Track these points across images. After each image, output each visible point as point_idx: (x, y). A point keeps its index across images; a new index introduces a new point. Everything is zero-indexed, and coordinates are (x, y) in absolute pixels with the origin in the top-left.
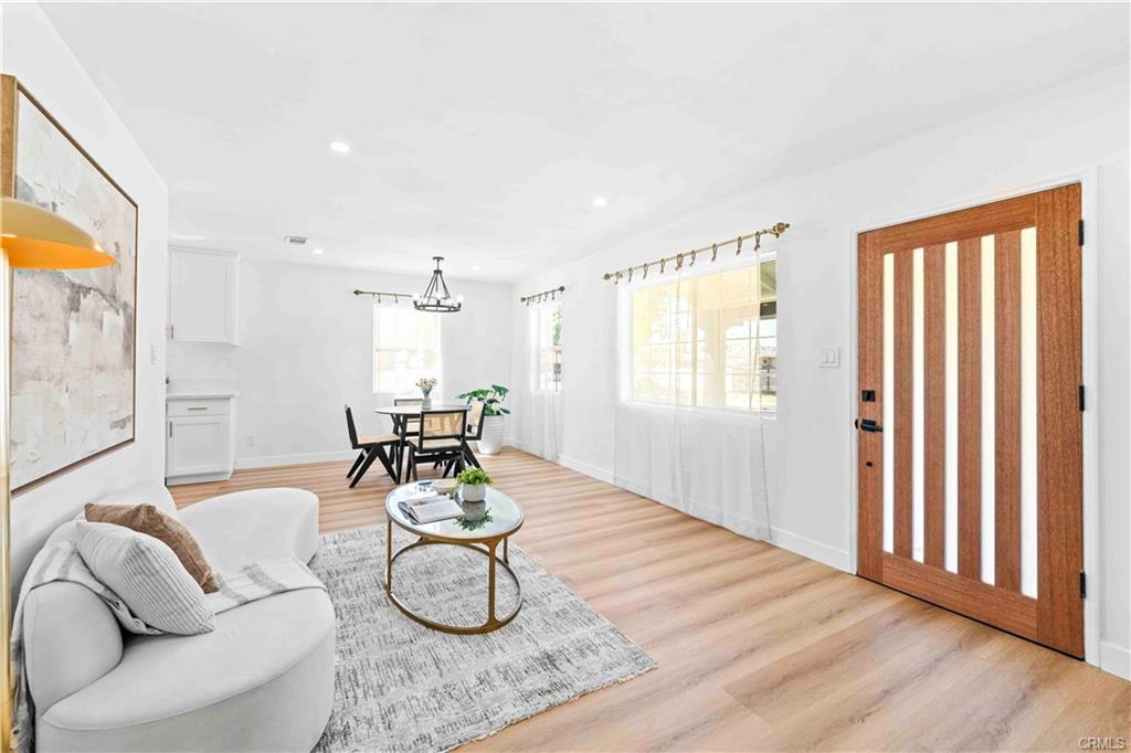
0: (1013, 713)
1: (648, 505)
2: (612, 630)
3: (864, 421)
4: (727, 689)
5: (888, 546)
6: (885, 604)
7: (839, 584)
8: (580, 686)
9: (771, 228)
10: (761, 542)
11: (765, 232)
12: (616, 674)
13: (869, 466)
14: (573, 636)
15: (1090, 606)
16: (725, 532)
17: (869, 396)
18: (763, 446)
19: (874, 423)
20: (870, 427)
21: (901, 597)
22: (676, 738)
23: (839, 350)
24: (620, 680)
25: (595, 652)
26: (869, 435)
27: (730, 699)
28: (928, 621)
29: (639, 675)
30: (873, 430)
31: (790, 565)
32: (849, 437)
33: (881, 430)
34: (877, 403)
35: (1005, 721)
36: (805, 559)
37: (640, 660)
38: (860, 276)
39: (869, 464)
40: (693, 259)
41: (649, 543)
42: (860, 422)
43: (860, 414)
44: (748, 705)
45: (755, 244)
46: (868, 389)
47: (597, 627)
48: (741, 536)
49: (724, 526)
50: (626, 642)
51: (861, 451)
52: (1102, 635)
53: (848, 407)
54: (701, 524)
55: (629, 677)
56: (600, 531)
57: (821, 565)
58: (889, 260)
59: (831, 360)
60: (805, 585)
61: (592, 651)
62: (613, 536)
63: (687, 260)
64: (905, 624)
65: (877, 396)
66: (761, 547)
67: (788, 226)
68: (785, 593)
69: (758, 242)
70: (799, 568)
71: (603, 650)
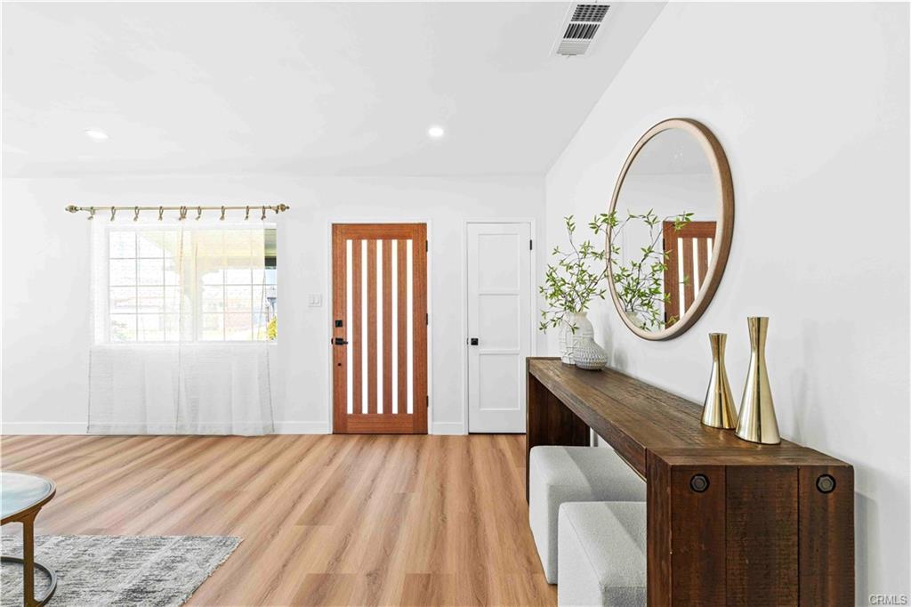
0: (417, 464)
1: (146, 441)
2: (187, 539)
3: (337, 339)
4: (298, 524)
5: (350, 410)
6: (352, 443)
7: (325, 443)
8: (189, 587)
9: (276, 205)
10: (267, 436)
11: (271, 208)
12: (214, 562)
13: (339, 365)
14: (148, 564)
15: (429, 409)
16: (236, 438)
17: (339, 324)
18: (268, 365)
19: (342, 340)
20: (339, 342)
21: (358, 436)
22: (284, 566)
23: (321, 296)
24: (220, 563)
25: (183, 560)
26: (339, 347)
27: (303, 528)
28: (373, 443)
29: (233, 552)
30: (341, 344)
31: (294, 442)
32: (327, 349)
33: (346, 343)
34: (344, 327)
35: (416, 468)
36: (301, 436)
37: (228, 543)
38: (333, 251)
39: (340, 365)
40: (200, 214)
41: (171, 469)
42: (334, 341)
43: (334, 335)
44: (315, 524)
45: (262, 215)
46: (339, 319)
47: (169, 544)
48: (249, 437)
49: (234, 433)
50: (206, 540)
51: (335, 357)
52: (433, 420)
53: (327, 332)
54: (211, 439)
55: (226, 558)
56: (103, 478)
57: (311, 436)
58: (349, 243)
59: (316, 301)
60: (308, 450)
61: (179, 562)
62: (124, 477)
63: (192, 214)
64: (366, 448)
65: (344, 323)
66: (269, 439)
67: (288, 208)
68: (300, 458)
69: (264, 213)
70: (299, 443)
71: (189, 556)
